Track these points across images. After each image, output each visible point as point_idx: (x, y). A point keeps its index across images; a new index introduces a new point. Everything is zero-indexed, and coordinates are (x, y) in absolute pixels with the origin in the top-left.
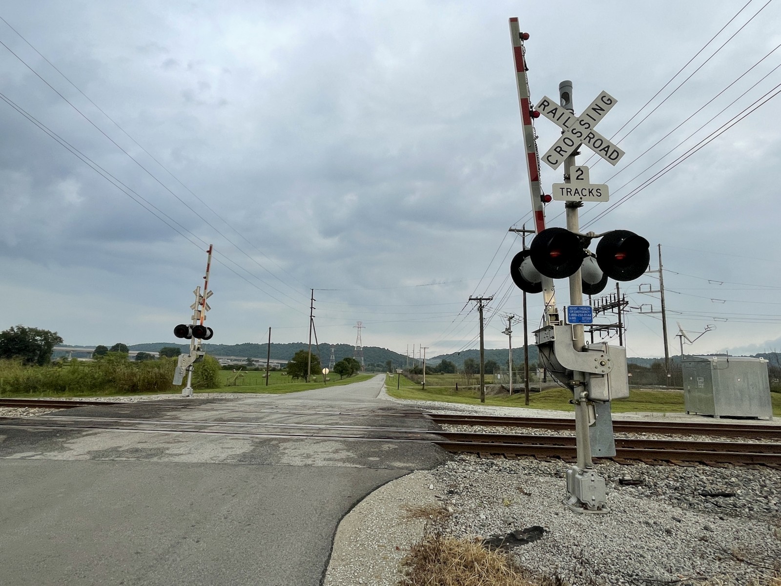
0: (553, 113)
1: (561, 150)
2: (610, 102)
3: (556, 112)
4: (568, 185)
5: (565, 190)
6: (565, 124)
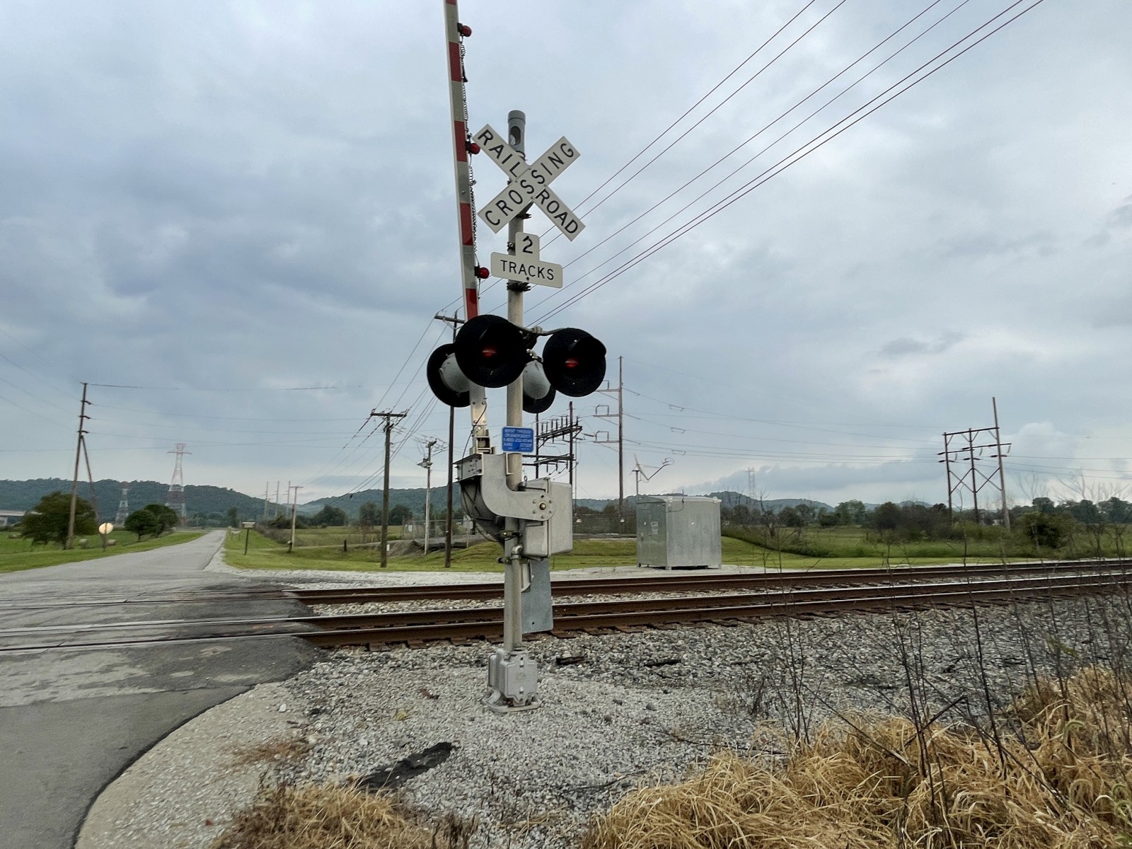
0: (497, 151)
1: (505, 207)
2: (572, 154)
3: (501, 150)
4: (512, 258)
5: (507, 265)
6: (513, 171)
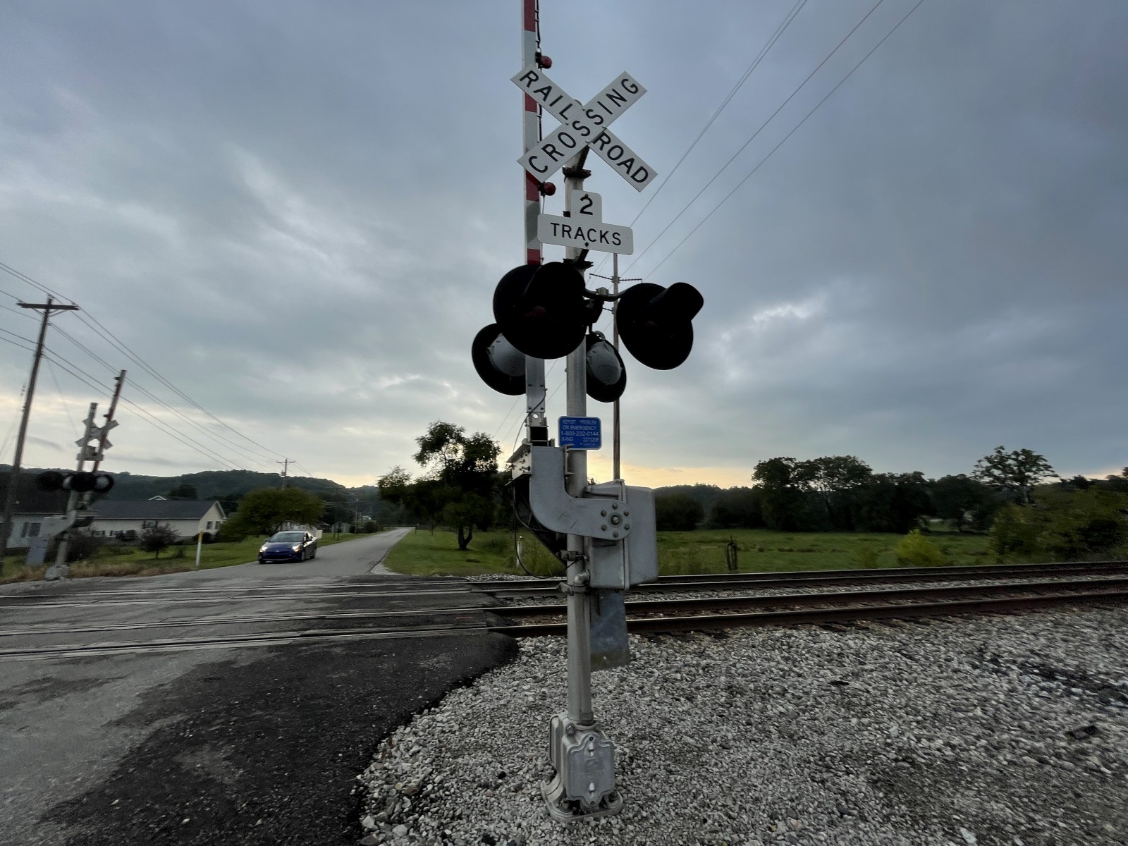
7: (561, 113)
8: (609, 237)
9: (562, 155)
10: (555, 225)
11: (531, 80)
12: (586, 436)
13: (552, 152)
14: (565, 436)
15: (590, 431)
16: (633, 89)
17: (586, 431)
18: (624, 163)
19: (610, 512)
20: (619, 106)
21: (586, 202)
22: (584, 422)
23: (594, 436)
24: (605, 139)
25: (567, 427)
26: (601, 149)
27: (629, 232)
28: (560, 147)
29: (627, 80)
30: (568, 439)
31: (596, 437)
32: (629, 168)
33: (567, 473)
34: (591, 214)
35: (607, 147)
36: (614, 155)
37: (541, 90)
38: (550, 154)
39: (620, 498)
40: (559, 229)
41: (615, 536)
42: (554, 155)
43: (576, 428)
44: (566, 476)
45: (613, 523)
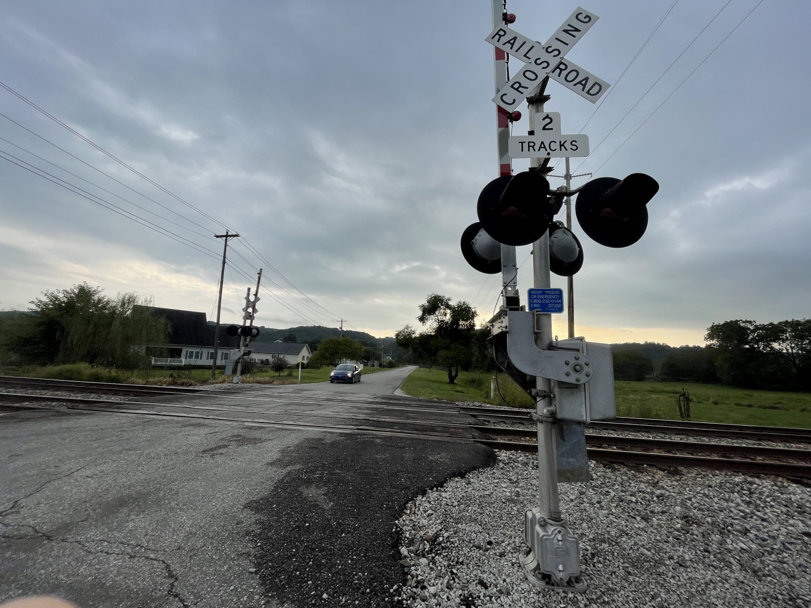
7: (525, 56)
8: (568, 145)
9: (527, 88)
10: (522, 143)
11: (500, 36)
12: (551, 303)
13: (519, 88)
14: (533, 303)
15: (554, 299)
16: (587, 19)
17: (550, 299)
18: (580, 83)
19: (573, 362)
20: (574, 36)
21: (548, 120)
22: (549, 292)
23: (557, 303)
24: (562, 67)
25: (535, 296)
26: (559, 75)
27: (585, 138)
28: (524, 82)
29: (581, 14)
30: (535, 305)
31: (559, 303)
32: (584, 86)
33: (536, 331)
34: (552, 129)
35: (564, 73)
36: (570, 78)
37: (509, 42)
38: (517, 89)
39: (581, 351)
40: (526, 146)
41: (578, 380)
42: (520, 89)
43: (542, 297)
44: (535, 333)
45: (576, 371)
